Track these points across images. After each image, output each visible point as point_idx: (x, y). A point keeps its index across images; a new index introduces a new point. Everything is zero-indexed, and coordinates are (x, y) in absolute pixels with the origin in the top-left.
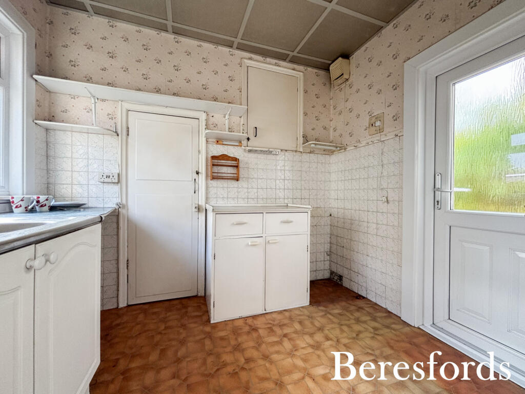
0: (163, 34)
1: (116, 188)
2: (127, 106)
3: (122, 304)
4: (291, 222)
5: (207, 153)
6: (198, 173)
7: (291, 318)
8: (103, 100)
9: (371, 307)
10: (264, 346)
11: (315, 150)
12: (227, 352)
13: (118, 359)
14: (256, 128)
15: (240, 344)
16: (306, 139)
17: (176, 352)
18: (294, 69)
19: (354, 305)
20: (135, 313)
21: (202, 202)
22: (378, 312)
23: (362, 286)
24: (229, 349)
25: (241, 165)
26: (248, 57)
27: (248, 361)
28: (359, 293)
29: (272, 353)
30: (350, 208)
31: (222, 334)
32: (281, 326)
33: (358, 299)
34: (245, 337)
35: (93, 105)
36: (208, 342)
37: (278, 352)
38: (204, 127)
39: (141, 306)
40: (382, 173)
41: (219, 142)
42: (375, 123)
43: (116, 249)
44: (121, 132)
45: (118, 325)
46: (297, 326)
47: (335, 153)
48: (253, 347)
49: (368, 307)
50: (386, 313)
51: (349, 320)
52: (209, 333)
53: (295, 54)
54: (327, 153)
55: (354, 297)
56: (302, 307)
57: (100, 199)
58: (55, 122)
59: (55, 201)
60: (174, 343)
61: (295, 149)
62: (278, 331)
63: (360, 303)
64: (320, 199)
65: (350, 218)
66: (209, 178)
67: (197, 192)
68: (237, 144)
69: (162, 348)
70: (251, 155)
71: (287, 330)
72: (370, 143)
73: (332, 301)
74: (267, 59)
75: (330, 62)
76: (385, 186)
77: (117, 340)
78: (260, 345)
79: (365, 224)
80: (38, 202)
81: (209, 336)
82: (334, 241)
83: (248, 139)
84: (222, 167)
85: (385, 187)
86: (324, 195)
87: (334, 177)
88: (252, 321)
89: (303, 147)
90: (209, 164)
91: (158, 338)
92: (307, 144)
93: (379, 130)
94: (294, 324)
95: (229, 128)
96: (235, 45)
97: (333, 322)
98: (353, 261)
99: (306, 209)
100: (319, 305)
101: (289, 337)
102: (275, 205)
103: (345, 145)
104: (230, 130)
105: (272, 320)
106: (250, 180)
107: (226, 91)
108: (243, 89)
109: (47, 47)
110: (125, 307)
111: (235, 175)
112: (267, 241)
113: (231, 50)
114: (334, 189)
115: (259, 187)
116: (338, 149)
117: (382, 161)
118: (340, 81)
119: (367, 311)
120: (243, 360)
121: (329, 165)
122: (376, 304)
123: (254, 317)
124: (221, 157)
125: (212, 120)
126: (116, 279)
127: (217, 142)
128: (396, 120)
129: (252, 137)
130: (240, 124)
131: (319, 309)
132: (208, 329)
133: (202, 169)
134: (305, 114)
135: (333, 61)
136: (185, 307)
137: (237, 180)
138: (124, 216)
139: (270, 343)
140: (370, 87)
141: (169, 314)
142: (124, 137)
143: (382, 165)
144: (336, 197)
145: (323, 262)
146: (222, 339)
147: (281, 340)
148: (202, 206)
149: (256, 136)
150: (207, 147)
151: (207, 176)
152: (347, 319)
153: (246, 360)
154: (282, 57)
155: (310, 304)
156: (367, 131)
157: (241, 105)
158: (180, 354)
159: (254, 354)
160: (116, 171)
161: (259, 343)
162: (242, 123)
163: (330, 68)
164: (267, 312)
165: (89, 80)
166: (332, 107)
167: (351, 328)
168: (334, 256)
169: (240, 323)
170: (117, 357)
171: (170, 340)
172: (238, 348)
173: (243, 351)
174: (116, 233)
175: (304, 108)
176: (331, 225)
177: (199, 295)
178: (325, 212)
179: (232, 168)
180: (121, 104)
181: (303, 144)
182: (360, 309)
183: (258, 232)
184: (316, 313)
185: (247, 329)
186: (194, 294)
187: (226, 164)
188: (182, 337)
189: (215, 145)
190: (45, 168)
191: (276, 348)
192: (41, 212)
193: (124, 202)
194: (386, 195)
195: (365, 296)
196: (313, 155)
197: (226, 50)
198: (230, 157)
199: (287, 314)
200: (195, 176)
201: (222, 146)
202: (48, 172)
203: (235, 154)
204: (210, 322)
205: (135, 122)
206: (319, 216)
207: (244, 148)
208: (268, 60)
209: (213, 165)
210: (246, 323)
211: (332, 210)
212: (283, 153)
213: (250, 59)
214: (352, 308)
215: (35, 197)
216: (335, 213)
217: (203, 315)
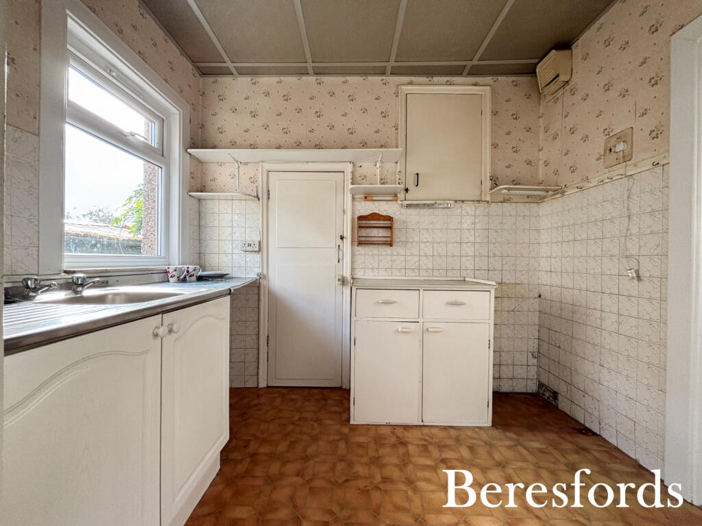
0: (305, 78)
1: (257, 257)
2: (267, 166)
3: (262, 384)
4: (462, 304)
5: (353, 213)
6: (342, 238)
7: (457, 440)
8: (246, 164)
9: (606, 451)
10: (410, 467)
11: (512, 197)
12: (362, 463)
13: (249, 441)
14: (417, 174)
15: (379, 457)
16: (495, 182)
17: (306, 448)
18: (475, 85)
19: (571, 443)
20: (274, 396)
21: (348, 275)
22: (616, 463)
23: (591, 414)
24: (364, 460)
25: (395, 226)
26: (407, 82)
27: (386, 480)
28: (587, 425)
29: (419, 480)
30: (570, 285)
31: (361, 439)
32: (441, 447)
33: (583, 434)
34: (388, 450)
35: (237, 170)
36: (342, 445)
37: (428, 480)
38: (350, 181)
39: (280, 389)
40: (628, 230)
41: (368, 198)
42: (615, 146)
43: (256, 323)
44: (262, 196)
45: (256, 405)
46: (465, 453)
47: (546, 200)
48: (396, 466)
49: (600, 451)
50: (634, 467)
51: (555, 463)
52: (346, 435)
53: (475, 62)
54: (532, 201)
55: (575, 429)
56: (480, 428)
57: (243, 269)
58: (206, 192)
59: (202, 271)
60: (305, 437)
61: (478, 198)
62: (435, 453)
63: (584, 441)
64: (521, 271)
65: (571, 302)
66: (356, 243)
67: (341, 261)
68: (391, 198)
69: (293, 439)
70: (411, 211)
71: (448, 455)
72: (605, 181)
73: (532, 428)
74: (434, 78)
75: (536, 61)
76: (634, 251)
77: (251, 421)
78: (405, 465)
79: (598, 314)
80: (188, 272)
81: (346, 438)
82: (545, 337)
83: (407, 190)
84: (372, 229)
85: (634, 253)
86: (528, 265)
87: (544, 237)
88: (402, 432)
89: (491, 194)
90: (356, 226)
91: (290, 428)
92: (496, 189)
93: (624, 157)
94: (461, 449)
95: (381, 179)
96: (389, 71)
97: (525, 460)
98: (576, 370)
99: (487, 287)
100: (507, 430)
101: (449, 465)
102: (445, 279)
103: (564, 187)
104: (383, 182)
105: (429, 436)
106: (409, 245)
107: (377, 132)
108: (399, 125)
109: (200, 120)
110: (265, 388)
111: (389, 239)
112: (425, 329)
113: (384, 78)
114: (545, 255)
115: (422, 254)
116: (550, 193)
117: (628, 209)
118: (553, 87)
119: (596, 457)
120: (378, 478)
121: (538, 218)
122: (617, 449)
123: (406, 427)
124: (370, 217)
125: (359, 171)
126: (256, 356)
127: (366, 198)
128: (657, 137)
129: (411, 186)
130: (395, 172)
131: (506, 436)
132: (345, 430)
133: (347, 234)
134: (495, 146)
135: (542, 59)
136: (325, 399)
137: (391, 245)
138: (264, 287)
139: (418, 465)
140: (607, 88)
141: (306, 404)
142: (265, 202)
143: (629, 217)
144: (549, 269)
145: (525, 367)
146: (359, 445)
147: (436, 465)
148: (346, 278)
149: (417, 186)
150: (353, 204)
151: (353, 241)
152: (553, 460)
153: (383, 478)
154: (457, 71)
155: (492, 426)
156: (602, 160)
157: (397, 147)
158: (310, 451)
159: (396, 474)
160: (257, 239)
161: (405, 462)
162: (398, 170)
163: (537, 71)
164: (425, 424)
165: (233, 145)
166: (542, 130)
167: (556, 475)
168: (544, 361)
169: (386, 431)
170: (249, 438)
171: (302, 433)
172: (376, 461)
173: (382, 466)
174: (256, 306)
175: (492, 137)
176: (540, 311)
177: (344, 387)
178: (530, 291)
179: (384, 229)
180: (262, 166)
181: (491, 189)
182: (582, 450)
183: (413, 315)
184: (501, 440)
185: (394, 440)
186: (338, 385)
187: (377, 225)
188: (315, 432)
189: (363, 203)
190: (198, 238)
191: (427, 474)
192: (190, 282)
193: (265, 272)
194: (636, 268)
195: (596, 430)
196: (508, 204)
197: (378, 79)
198: (381, 216)
199: (453, 433)
200: (339, 241)
201: (371, 202)
202: (199, 242)
203: (388, 212)
204: (349, 421)
205: (277, 184)
206: (519, 296)
207: (400, 202)
208: (436, 79)
209: (360, 227)
210: (393, 433)
211: (543, 288)
212: (458, 205)
213: (410, 83)
214: (568, 446)
215: (186, 267)
216: (546, 293)
217: (343, 412)
